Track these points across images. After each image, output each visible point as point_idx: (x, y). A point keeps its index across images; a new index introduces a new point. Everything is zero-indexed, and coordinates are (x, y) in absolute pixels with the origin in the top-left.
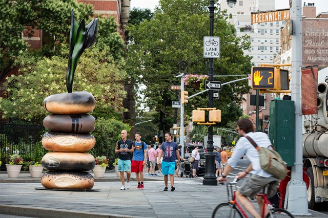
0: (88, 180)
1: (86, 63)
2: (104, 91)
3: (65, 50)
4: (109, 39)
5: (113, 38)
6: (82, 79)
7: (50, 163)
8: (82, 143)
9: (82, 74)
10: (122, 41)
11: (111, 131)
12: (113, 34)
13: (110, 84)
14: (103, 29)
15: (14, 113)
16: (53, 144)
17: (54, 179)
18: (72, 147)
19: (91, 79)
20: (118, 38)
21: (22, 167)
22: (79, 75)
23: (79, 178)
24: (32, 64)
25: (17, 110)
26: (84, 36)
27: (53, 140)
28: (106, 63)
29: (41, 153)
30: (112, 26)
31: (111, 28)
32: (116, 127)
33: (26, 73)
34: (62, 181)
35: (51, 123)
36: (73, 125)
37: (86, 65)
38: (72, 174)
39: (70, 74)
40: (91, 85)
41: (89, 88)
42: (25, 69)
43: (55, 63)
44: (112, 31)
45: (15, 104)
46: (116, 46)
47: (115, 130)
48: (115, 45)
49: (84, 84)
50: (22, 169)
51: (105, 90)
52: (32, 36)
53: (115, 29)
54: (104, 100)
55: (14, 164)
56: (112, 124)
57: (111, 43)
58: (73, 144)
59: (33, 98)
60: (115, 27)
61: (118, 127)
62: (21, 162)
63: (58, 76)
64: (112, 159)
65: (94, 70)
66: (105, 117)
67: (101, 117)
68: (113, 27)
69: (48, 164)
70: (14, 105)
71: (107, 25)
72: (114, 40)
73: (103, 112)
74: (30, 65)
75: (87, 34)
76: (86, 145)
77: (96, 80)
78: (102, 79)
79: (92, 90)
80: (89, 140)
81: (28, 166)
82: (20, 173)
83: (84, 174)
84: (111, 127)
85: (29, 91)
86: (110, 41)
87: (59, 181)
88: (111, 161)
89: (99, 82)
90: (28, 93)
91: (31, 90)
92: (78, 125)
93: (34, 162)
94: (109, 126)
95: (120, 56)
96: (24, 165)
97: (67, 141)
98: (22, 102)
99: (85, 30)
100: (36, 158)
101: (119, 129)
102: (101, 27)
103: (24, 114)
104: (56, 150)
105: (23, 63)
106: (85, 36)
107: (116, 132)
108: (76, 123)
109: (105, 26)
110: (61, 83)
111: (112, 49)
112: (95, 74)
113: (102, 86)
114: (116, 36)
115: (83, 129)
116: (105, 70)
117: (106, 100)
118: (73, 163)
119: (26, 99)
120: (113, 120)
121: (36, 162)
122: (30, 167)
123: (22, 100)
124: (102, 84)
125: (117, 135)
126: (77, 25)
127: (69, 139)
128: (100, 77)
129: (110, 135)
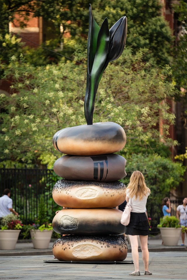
0: (118, 247)
1: (111, 74)
2: (140, 115)
3: (79, 54)
4: (147, 29)
5: (154, 27)
6: (106, 97)
7: (65, 225)
8: (109, 196)
9: (106, 90)
10: (168, 31)
11: (153, 176)
12: (154, 19)
13: (149, 104)
14: (139, 13)
15: (7, 151)
16: (68, 198)
17: (71, 247)
18: (95, 201)
19: (121, 96)
20: (162, 26)
21: (20, 233)
22: (102, 93)
23: (105, 245)
24: (30, 77)
25: (10, 147)
26: (107, 42)
27: (68, 192)
28: (143, 73)
29: (47, 212)
30: (153, 6)
31: (150, 10)
32: (161, 169)
33: (22, 91)
34: (81, 250)
35: (65, 169)
36: (96, 170)
37: (111, 76)
38: (95, 239)
39: (89, 98)
40: (120, 107)
41: (117, 111)
42: (20, 85)
43: (65, 75)
44: (153, 15)
45: (7, 138)
46: (160, 39)
47: (160, 173)
48: (157, 37)
49: (109, 106)
50: (20, 237)
51: (142, 114)
52: (26, 25)
53: (158, 12)
54: (140, 129)
55: (9, 229)
56: (155, 163)
57: (151, 35)
58: (96, 197)
59: (34, 129)
60: (158, 8)
61: (165, 168)
62: (19, 226)
63: (70, 94)
64: (156, 219)
65: (124, 83)
66: (144, 152)
67: (137, 154)
68: (154, 9)
69: (62, 226)
70: (6, 140)
71: (144, 6)
72: (156, 29)
73: (140, 146)
74: (28, 78)
75: (111, 40)
76: (114, 197)
77: (128, 98)
78: (137, 97)
79: (123, 114)
80: (118, 191)
81: (29, 232)
82: (18, 242)
83: (112, 240)
84: (154, 169)
85: (28, 118)
86: (150, 31)
87: (78, 249)
88: (155, 222)
89: (133, 101)
90: (26, 121)
91: (31, 117)
92: (102, 170)
93: (38, 225)
94: (151, 166)
95: (166, 55)
96: (23, 231)
97: (88, 193)
98: (17, 136)
99: (109, 34)
100: (41, 219)
101: (165, 172)
102: (135, 10)
103: (21, 153)
104: (72, 206)
105: (17, 76)
106: (109, 44)
107: (161, 177)
108: (99, 167)
109: (140, 8)
110: (75, 104)
111: (153, 44)
112: (126, 90)
113: (137, 108)
114: (159, 23)
115: (110, 176)
116: (141, 83)
117: (145, 128)
118: (97, 223)
119: (24, 131)
120: (157, 158)
121: (41, 225)
122: (32, 233)
123: (18, 132)
124: (136, 104)
125: (164, 181)
126: (98, 28)
127: (90, 190)
128: (134, 93)
129: (152, 181)
